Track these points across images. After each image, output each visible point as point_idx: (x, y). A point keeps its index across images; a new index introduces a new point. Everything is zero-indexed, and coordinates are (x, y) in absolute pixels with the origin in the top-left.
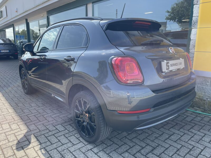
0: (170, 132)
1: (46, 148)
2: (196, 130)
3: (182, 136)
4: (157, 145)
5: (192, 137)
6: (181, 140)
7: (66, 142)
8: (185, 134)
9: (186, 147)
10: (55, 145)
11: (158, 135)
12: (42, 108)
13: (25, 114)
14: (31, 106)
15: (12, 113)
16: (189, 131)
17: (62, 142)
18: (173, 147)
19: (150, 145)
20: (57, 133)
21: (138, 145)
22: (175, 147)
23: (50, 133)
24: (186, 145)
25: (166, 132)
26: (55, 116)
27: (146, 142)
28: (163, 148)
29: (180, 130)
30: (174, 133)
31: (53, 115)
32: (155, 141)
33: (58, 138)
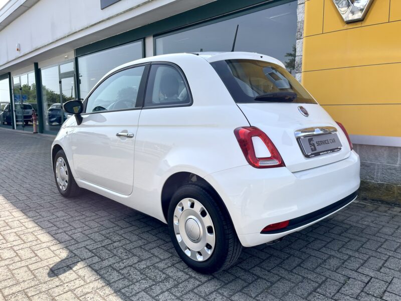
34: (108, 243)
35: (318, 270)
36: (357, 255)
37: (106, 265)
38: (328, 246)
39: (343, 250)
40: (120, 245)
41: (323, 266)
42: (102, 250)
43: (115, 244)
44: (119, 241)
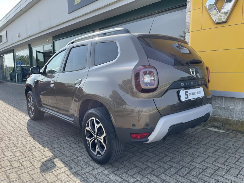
34: (74, 158)
35: (200, 176)
36: (223, 166)
37: (74, 172)
38: (206, 161)
39: (215, 163)
40: (82, 159)
41: (203, 174)
42: (71, 162)
43: (79, 158)
44: (81, 156)
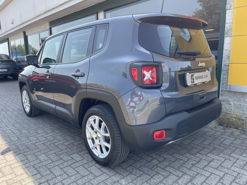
0: (208, 158)
1: (62, 182)
2: (237, 155)
3: (223, 162)
4: (195, 173)
5: (235, 163)
6: (223, 167)
7: (86, 174)
8: (226, 159)
9: (230, 174)
10: (73, 178)
11: (195, 162)
12: (51, 134)
13: (31, 143)
14: (38, 132)
15: (15, 142)
16: (231, 155)
17: (81, 174)
18: (215, 175)
19: (188, 174)
20: (74, 163)
21: (173, 174)
22: (217, 175)
23: (65, 164)
24: (230, 172)
25: (204, 158)
26: (68, 144)
27: (182, 171)
28: (203, 177)
29: (219, 155)
30: (214, 159)
31: (65, 142)
32: (193, 169)
33: (76, 169)
